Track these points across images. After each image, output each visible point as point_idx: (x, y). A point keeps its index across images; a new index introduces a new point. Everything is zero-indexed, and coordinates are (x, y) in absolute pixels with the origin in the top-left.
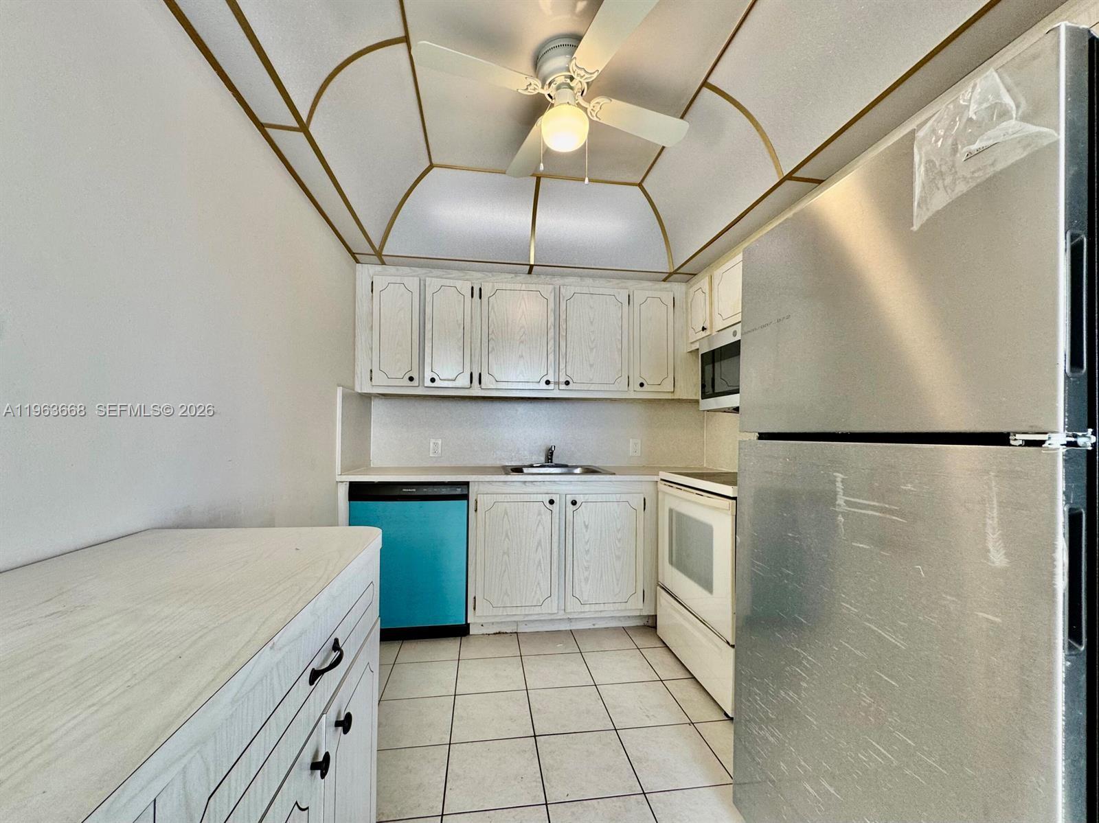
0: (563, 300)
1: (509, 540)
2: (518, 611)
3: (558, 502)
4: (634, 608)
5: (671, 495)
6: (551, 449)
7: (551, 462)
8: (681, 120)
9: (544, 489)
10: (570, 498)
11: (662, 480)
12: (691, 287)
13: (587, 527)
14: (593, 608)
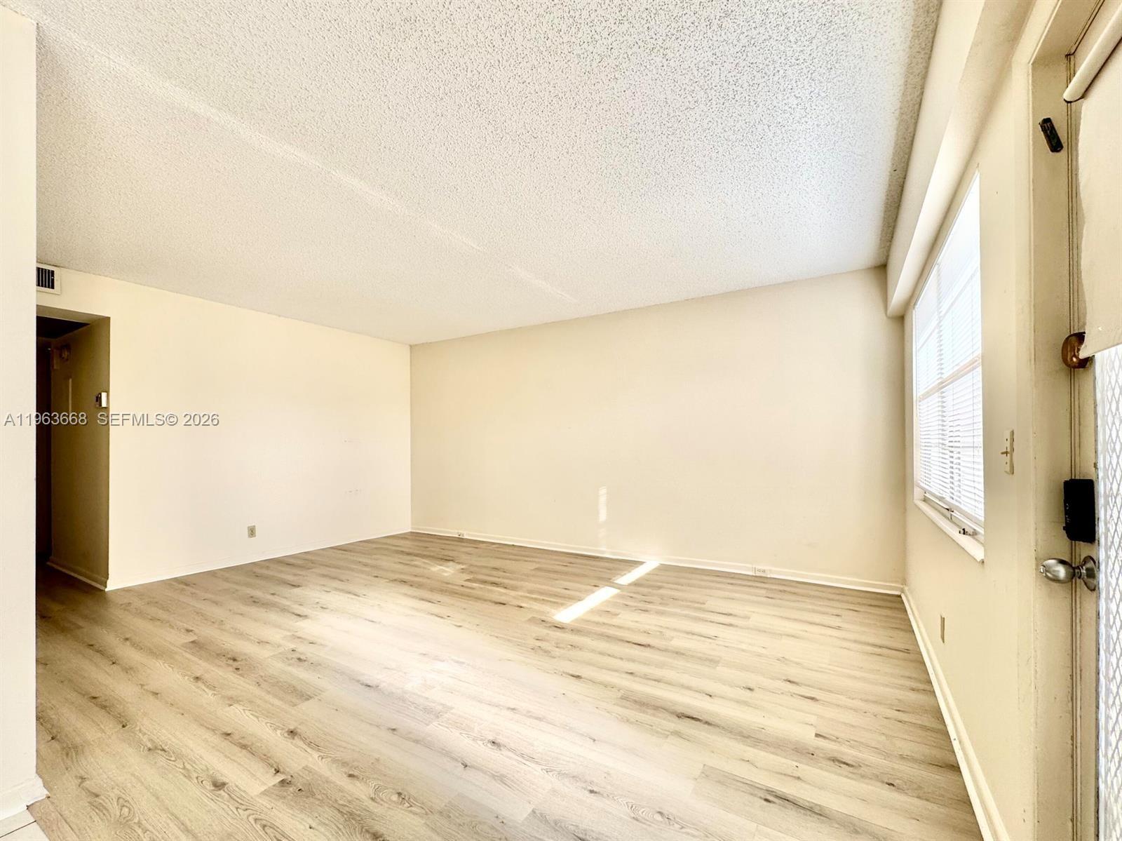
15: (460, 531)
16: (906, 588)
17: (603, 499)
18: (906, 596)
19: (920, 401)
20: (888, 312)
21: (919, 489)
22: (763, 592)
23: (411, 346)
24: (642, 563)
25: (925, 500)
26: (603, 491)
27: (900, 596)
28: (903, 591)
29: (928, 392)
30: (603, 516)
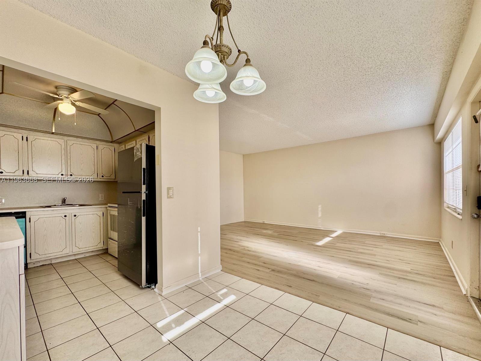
0: (68, 145)
1: (47, 231)
2: (52, 255)
3: (68, 216)
4: (100, 247)
5: (112, 210)
6: (64, 199)
7: (65, 203)
8: (105, 110)
9: (62, 212)
10: (73, 215)
11: (109, 206)
12: (120, 146)
13: (80, 223)
14: (84, 249)
15: (263, 221)
16: (441, 239)
17: (320, 209)
18: (441, 243)
19: (446, 174)
20: (435, 141)
21: (446, 204)
22: (385, 240)
23: (243, 155)
24: (336, 231)
25: (448, 207)
26: (320, 206)
27: (439, 242)
28: (440, 241)
29: (449, 171)
30: (320, 215)
